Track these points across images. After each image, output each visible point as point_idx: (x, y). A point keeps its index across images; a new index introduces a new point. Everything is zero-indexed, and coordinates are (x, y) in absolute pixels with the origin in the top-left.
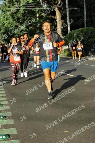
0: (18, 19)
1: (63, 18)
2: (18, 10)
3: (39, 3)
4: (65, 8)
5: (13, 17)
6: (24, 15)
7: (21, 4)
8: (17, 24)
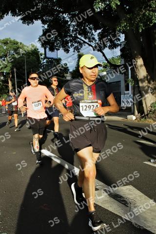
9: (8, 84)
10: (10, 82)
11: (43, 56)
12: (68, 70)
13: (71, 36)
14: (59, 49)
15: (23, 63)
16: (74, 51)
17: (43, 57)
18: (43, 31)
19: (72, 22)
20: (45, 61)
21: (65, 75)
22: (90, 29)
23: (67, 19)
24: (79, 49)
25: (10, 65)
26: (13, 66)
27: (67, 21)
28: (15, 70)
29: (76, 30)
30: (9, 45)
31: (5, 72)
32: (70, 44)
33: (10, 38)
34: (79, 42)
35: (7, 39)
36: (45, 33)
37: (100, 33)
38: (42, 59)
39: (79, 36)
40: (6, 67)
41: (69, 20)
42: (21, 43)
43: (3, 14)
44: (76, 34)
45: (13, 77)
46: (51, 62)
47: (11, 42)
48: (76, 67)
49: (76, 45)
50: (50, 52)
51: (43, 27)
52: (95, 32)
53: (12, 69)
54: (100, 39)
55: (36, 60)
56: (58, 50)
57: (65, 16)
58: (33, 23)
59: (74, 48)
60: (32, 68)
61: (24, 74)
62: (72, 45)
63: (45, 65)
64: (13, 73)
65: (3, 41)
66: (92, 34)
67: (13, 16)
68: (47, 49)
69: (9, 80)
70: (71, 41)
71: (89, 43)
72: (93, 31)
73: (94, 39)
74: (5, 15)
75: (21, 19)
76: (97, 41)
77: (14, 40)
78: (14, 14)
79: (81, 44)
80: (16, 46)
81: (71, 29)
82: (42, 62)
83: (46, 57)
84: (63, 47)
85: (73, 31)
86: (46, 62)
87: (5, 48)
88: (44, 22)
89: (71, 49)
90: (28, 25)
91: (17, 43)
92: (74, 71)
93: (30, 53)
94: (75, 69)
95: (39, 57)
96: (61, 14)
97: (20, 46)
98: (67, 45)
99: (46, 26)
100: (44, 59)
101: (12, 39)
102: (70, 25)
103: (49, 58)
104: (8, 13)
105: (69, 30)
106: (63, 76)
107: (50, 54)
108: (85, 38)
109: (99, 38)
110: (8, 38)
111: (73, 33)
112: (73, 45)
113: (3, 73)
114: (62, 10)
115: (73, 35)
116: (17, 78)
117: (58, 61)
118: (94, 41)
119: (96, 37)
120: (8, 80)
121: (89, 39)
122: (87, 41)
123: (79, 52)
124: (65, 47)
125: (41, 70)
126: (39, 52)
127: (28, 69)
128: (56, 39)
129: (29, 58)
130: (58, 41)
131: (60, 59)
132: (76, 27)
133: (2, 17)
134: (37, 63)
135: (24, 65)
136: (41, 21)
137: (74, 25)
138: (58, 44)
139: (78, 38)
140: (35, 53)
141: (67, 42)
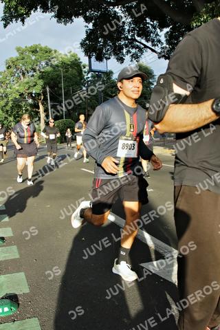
0: (7, 111)
1: (46, 111)
2: (7, 104)
3: (25, 98)
4: (47, 103)
5: (2, 110)
6: (12, 108)
7: (10, 99)
8: (6, 116)
9: (39, 108)
10: (41, 106)
11: (87, 68)
13: (126, 38)
14: (109, 58)
15: (58, 79)
16: (131, 61)
18: (87, 32)
20: (89, 75)
22: (154, 27)
23: (120, 14)
24: (138, 58)
25: (41, 82)
26: (45, 84)
28: (48, 89)
29: (134, 29)
30: (40, 54)
31: (34, 92)
32: (125, 51)
33: (40, 45)
34: (137, 47)
35: (36, 46)
36: (91, 35)
37: (168, 32)
38: (85, 72)
39: (138, 39)
40: (35, 86)
41: (123, 15)
42: (55, 51)
43: (30, 10)
44: (134, 35)
45: (45, 99)
46: (99, 76)
47: (41, 49)
49: (133, 51)
50: (98, 62)
51: (85, 26)
52: (161, 31)
53: (44, 88)
54: (168, 42)
55: (77, 74)
56: (107, 59)
57: (117, 10)
58: (72, 21)
59: (132, 56)
60: (72, 85)
61: (61, 95)
62: (128, 52)
63: (90, 81)
64: (45, 93)
65: (30, 48)
66: (157, 35)
67: (43, 12)
68: (93, 59)
69: (40, 104)
70: (127, 46)
71: (153, 48)
72: (158, 30)
73: (159, 41)
74: (32, 12)
75: (55, 17)
76: (164, 45)
77: (46, 47)
78: (45, 9)
79: (141, 50)
80: (49, 56)
81: (127, 28)
82: (85, 77)
83: (91, 70)
84: (116, 54)
85: (129, 31)
86: (92, 77)
87: (33, 58)
88: (87, 20)
89: (127, 58)
90: (65, 24)
91: (50, 51)
93: (68, 65)
95: (81, 71)
96: (112, 7)
97: (55, 55)
98: (120, 52)
99: (91, 26)
100: (89, 73)
101: (43, 46)
103: (95, 71)
104: (36, 9)
105: (124, 30)
107: (97, 66)
108: (147, 41)
109: (166, 40)
110: (37, 44)
111: (129, 33)
112: (130, 53)
113: (31, 94)
114: (112, 1)
115: (130, 37)
116: (51, 100)
117: (109, 74)
118: (159, 45)
119: (163, 39)
120: (38, 104)
121: (153, 41)
122: (149, 44)
123: (138, 61)
124: (117, 54)
125: (84, 88)
126: (81, 62)
127: (67, 87)
128: (105, 44)
129: (67, 72)
130: (109, 45)
131: (111, 73)
132: (133, 26)
133: (28, 14)
134: (78, 78)
135: (60, 82)
136: (84, 18)
137: (130, 23)
138: (108, 51)
139: (137, 41)
140: (76, 64)
141: (121, 48)
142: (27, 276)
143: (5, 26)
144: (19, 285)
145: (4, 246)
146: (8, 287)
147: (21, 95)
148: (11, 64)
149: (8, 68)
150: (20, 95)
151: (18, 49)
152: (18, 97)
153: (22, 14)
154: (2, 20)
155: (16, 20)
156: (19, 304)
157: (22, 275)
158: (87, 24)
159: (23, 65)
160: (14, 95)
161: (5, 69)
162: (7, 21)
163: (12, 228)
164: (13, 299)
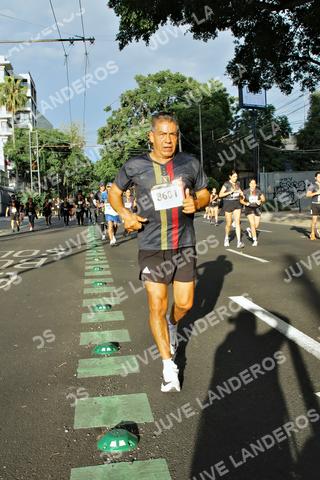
11: (237, 102)
12: (290, 130)
13: (296, 57)
14: (270, 87)
15: (194, 120)
16: (303, 90)
17: (234, 105)
18: (237, 50)
19: (297, 27)
20: (240, 113)
21: (283, 140)
23: (288, 21)
24: (312, 85)
27: (288, 26)
29: (308, 42)
30: (168, 84)
32: (293, 75)
33: (168, 71)
34: (313, 70)
35: (164, 73)
36: (242, 55)
38: (234, 109)
39: (314, 57)
41: (290, 23)
42: (191, 79)
43: (156, 23)
44: (307, 52)
46: (253, 114)
47: (170, 78)
48: (306, 124)
49: (307, 75)
50: (252, 94)
51: (235, 42)
55: (221, 111)
56: (266, 88)
57: (283, 15)
58: (216, 36)
59: (304, 82)
60: (215, 128)
61: (198, 142)
62: (298, 77)
63: (241, 121)
65: (155, 76)
68: (245, 89)
70: (296, 68)
74: (159, 25)
75: (192, 30)
77: (177, 75)
78: (177, 19)
79: (318, 74)
80: (181, 86)
81: (297, 41)
82: (234, 116)
83: (241, 105)
84: (279, 81)
85: (299, 46)
86: (244, 115)
87: (159, 90)
88: (237, 32)
89: (297, 86)
90: (205, 41)
91: (183, 80)
92: (301, 131)
93: (209, 98)
94: (303, 127)
95: (228, 107)
96: (274, 12)
97: (190, 85)
98: (287, 78)
99: (242, 41)
100: (238, 109)
101: (173, 72)
102: (292, 34)
103: (247, 107)
104: (165, 20)
105: (292, 45)
106: (279, 144)
107: (251, 99)
110: (165, 70)
111: (300, 49)
112: (301, 77)
114: (275, 3)
115: (301, 55)
116: (183, 149)
117: (268, 110)
123: (313, 90)
124: (282, 81)
125: (232, 132)
126: (227, 95)
127: (206, 131)
128: (264, 67)
129: (207, 109)
130: (268, 69)
131: (272, 108)
132: (306, 38)
133: (153, 29)
134: (224, 117)
135: (197, 124)
136: (232, 30)
137: (302, 34)
138: (268, 76)
139: (312, 60)
140: (220, 97)
141: (287, 71)
142: (150, 399)
143: (121, 47)
144: (139, 410)
145: (118, 355)
146: (124, 413)
147: (142, 143)
148: (128, 99)
149: (124, 106)
150: (140, 143)
151: (138, 79)
152: (137, 145)
153: (146, 30)
154: (118, 38)
155: (137, 38)
156: (139, 437)
157: (143, 397)
158: (237, 39)
159: (145, 100)
160: (132, 144)
161: (120, 107)
162: (123, 39)
163: (130, 332)
164: (130, 429)
